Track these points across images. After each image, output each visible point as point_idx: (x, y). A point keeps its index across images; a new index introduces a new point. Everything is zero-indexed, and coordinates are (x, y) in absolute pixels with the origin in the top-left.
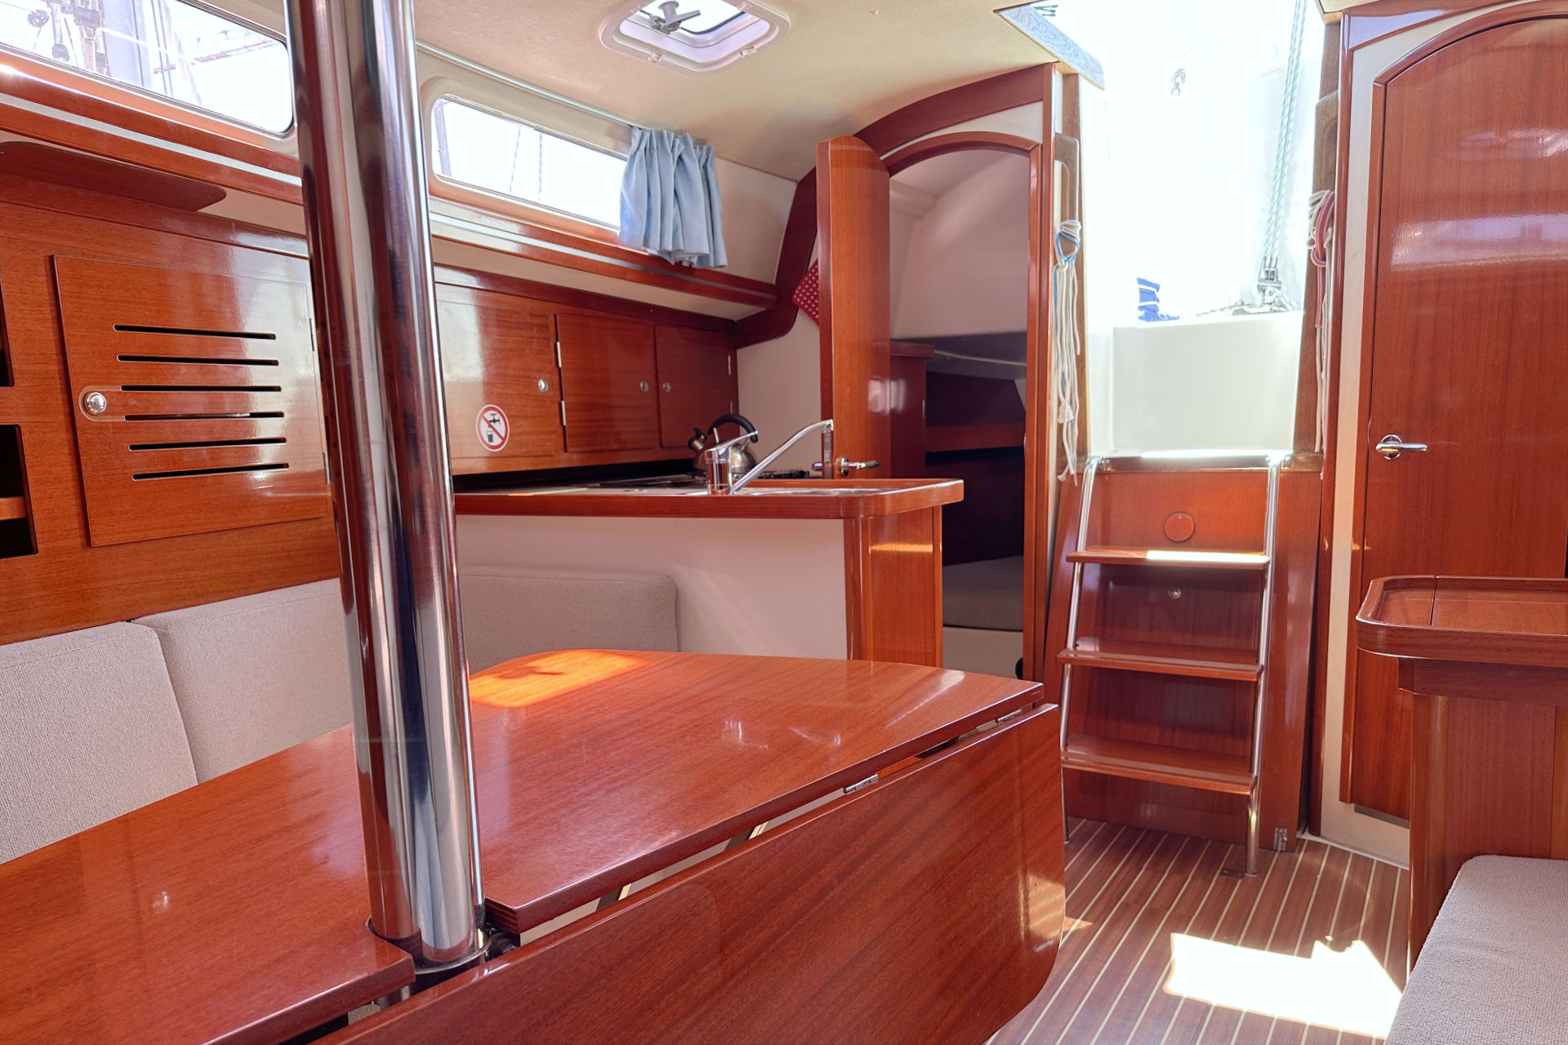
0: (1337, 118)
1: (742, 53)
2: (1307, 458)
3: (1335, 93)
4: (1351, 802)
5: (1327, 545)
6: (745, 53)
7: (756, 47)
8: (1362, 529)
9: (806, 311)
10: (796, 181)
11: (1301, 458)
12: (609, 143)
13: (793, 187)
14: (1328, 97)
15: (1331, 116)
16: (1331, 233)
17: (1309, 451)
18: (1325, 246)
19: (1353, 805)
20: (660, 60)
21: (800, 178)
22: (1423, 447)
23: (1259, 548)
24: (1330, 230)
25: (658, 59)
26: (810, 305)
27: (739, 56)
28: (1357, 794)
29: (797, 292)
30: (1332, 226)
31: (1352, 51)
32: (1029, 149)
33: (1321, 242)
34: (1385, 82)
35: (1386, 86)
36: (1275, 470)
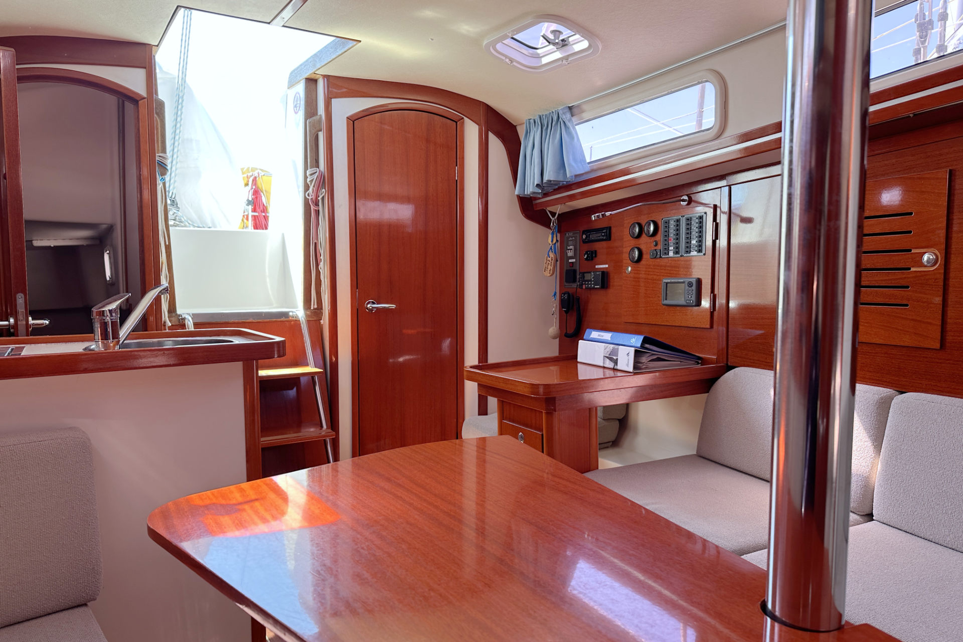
2: (311, 312)
3: (318, 117)
8: (357, 349)
11: (308, 313)
14: (314, 118)
15: (317, 129)
16: (324, 192)
17: (310, 309)
18: (319, 198)
22: (393, 306)
24: (323, 190)
30: (325, 187)
31: (331, 99)
32: (138, 99)
33: (317, 196)
34: (353, 120)
35: (353, 122)
36: (303, 319)
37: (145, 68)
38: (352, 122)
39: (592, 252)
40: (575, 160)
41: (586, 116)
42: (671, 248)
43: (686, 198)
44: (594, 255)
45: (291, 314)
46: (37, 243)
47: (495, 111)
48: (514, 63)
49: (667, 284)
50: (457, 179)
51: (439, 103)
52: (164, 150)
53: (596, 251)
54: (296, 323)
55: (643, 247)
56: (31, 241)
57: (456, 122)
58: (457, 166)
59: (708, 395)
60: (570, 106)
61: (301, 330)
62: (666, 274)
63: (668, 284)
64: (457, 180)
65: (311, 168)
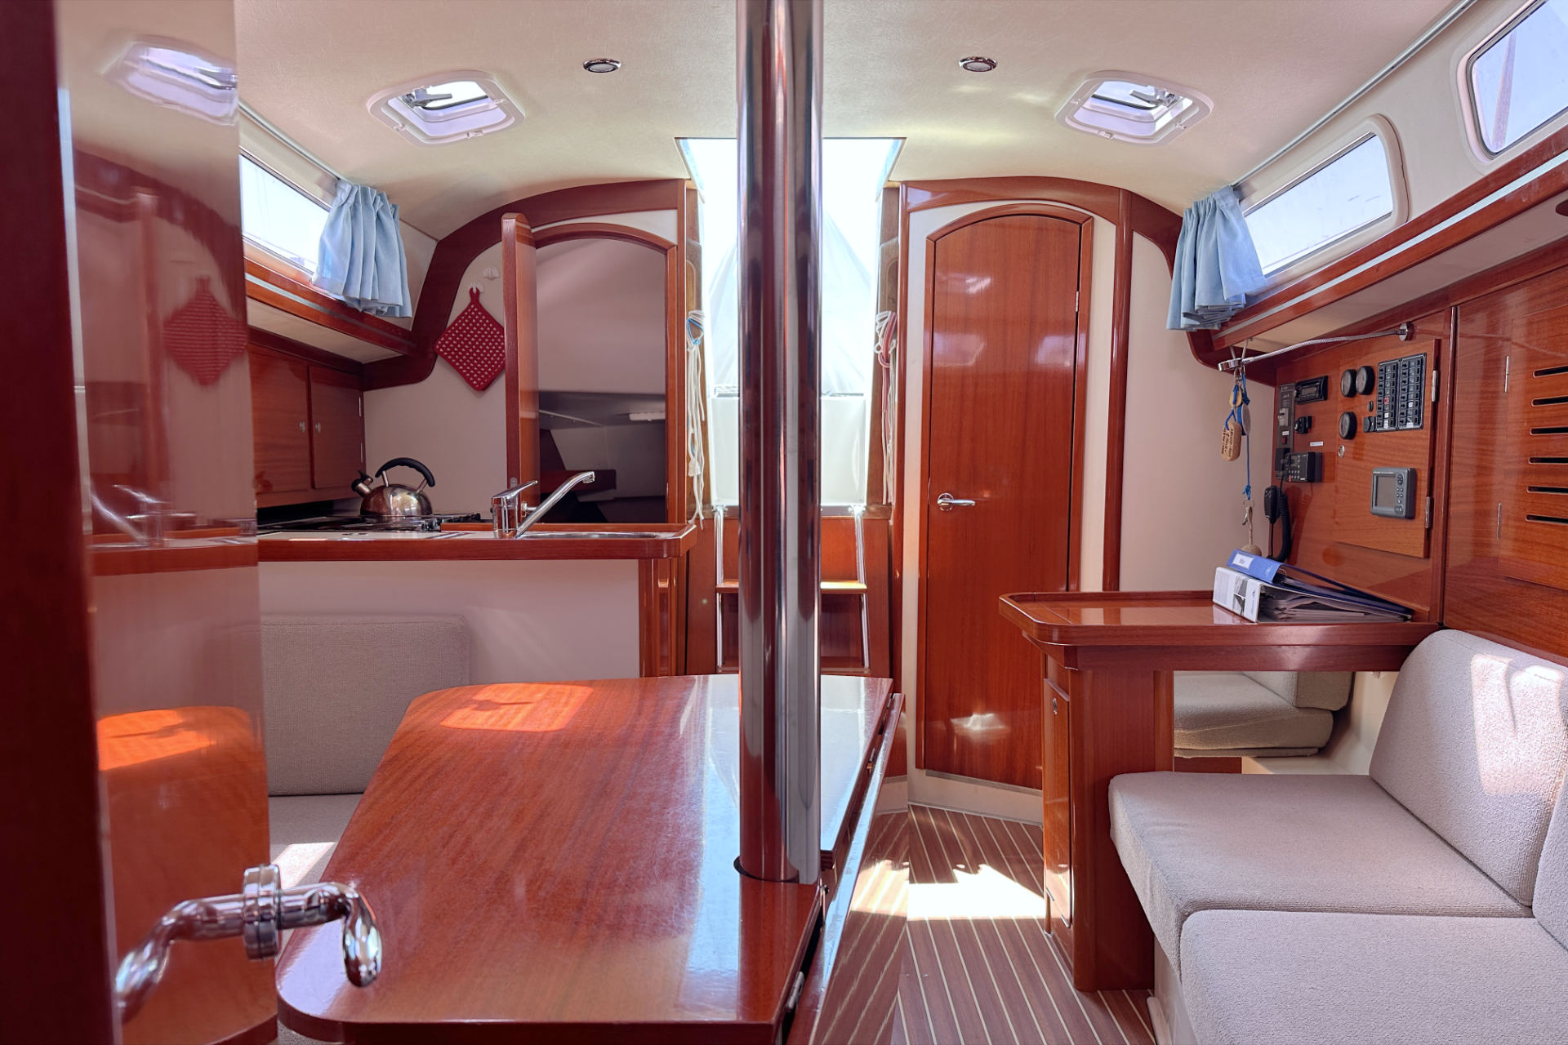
0: (897, 258)
1: (468, 135)
2: (877, 509)
3: (895, 240)
4: (925, 768)
5: (898, 575)
6: (471, 135)
7: (484, 132)
8: (925, 562)
9: (445, 358)
10: (437, 240)
11: (872, 509)
12: (318, 193)
13: (433, 245)
14: (890, 242)
15: (892, 257)
16: (895, 344)
17: (878, 503)
18: (890, 352)
19: (924, 771)
20: (404, 129)
21: (441, 238)
22: (972, 502)
23: (855, 578)
24: (894, 341)
25: (402, 128)
26: (454, 357)
27: (465, 136)
28: (925, 763)
29: (440, 342)
30: (896, 338)
31: (909, 213)
32: (667, 248)
33: (887, 350)
34: (934, 239)
35: (935, 242)
36: (859, 518)
37: (675, 208)
38: (933, 243)
39: (1305, 418)
40: (1238, 270)
41: (1256, 199)
42: (1387, 415)
43: (1404, 327)
44: (1307, 426)
45: (850, 509)
46: (634, 417)
47: (1144, 198)
48: (1115, 136)
49: (1377, 478)
50: (1077, 310)
51: (1056, 198)
52: (699, 306)
53: (1310, 418)
54: (850, 523)
55: (1356, 411)
56: (628, 414)
57: (1081, 225)
58: (1078, 290)
59: (1399, 676)
60: (1233, 184)
61: (854, 531)
62: (1379, 461)
63: (1380, 478)
64: (1077, 313)
65: (881, 312)
